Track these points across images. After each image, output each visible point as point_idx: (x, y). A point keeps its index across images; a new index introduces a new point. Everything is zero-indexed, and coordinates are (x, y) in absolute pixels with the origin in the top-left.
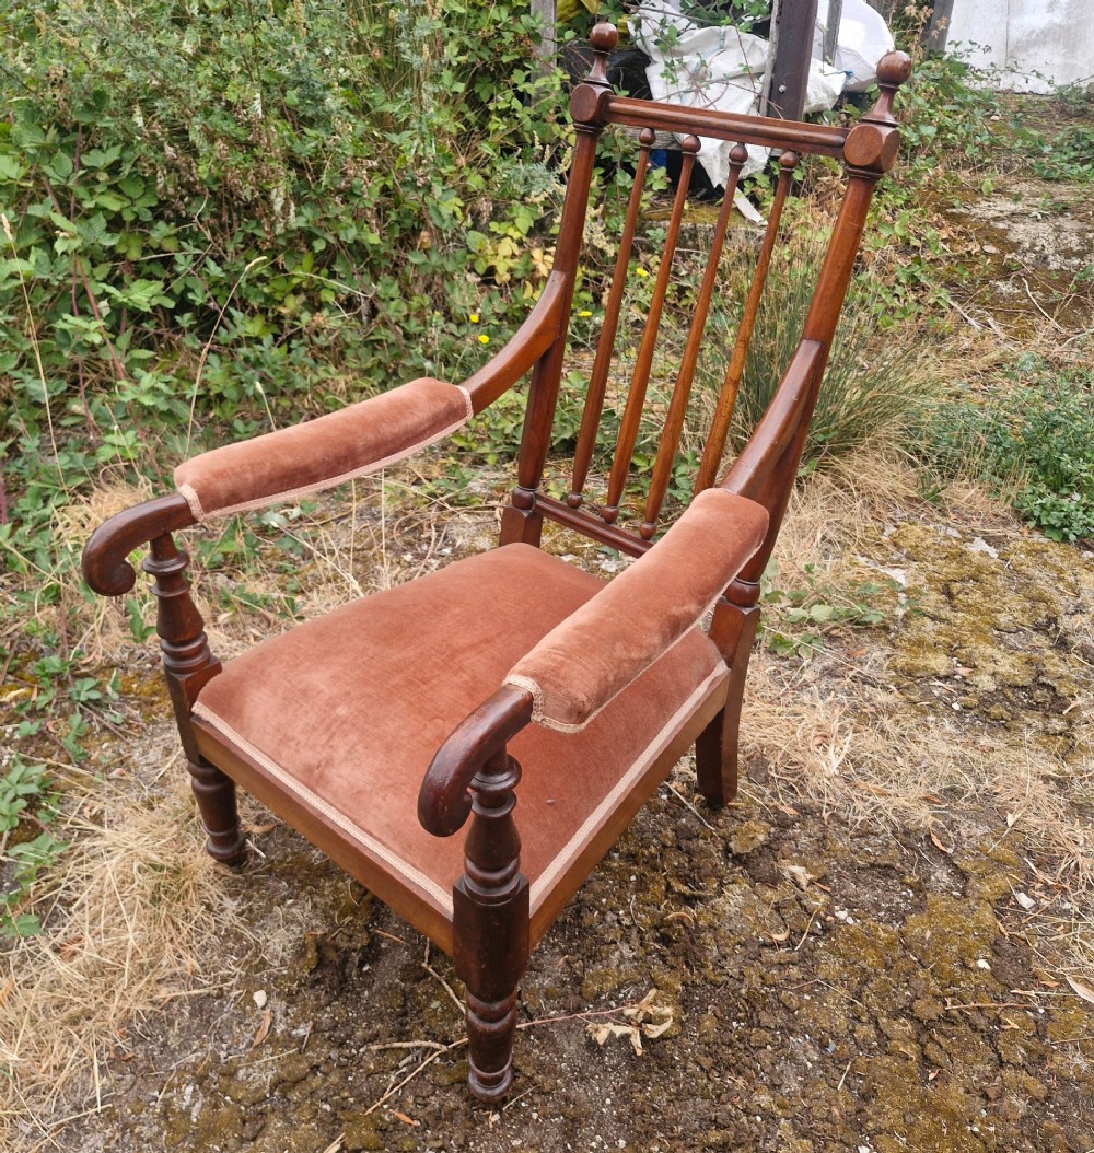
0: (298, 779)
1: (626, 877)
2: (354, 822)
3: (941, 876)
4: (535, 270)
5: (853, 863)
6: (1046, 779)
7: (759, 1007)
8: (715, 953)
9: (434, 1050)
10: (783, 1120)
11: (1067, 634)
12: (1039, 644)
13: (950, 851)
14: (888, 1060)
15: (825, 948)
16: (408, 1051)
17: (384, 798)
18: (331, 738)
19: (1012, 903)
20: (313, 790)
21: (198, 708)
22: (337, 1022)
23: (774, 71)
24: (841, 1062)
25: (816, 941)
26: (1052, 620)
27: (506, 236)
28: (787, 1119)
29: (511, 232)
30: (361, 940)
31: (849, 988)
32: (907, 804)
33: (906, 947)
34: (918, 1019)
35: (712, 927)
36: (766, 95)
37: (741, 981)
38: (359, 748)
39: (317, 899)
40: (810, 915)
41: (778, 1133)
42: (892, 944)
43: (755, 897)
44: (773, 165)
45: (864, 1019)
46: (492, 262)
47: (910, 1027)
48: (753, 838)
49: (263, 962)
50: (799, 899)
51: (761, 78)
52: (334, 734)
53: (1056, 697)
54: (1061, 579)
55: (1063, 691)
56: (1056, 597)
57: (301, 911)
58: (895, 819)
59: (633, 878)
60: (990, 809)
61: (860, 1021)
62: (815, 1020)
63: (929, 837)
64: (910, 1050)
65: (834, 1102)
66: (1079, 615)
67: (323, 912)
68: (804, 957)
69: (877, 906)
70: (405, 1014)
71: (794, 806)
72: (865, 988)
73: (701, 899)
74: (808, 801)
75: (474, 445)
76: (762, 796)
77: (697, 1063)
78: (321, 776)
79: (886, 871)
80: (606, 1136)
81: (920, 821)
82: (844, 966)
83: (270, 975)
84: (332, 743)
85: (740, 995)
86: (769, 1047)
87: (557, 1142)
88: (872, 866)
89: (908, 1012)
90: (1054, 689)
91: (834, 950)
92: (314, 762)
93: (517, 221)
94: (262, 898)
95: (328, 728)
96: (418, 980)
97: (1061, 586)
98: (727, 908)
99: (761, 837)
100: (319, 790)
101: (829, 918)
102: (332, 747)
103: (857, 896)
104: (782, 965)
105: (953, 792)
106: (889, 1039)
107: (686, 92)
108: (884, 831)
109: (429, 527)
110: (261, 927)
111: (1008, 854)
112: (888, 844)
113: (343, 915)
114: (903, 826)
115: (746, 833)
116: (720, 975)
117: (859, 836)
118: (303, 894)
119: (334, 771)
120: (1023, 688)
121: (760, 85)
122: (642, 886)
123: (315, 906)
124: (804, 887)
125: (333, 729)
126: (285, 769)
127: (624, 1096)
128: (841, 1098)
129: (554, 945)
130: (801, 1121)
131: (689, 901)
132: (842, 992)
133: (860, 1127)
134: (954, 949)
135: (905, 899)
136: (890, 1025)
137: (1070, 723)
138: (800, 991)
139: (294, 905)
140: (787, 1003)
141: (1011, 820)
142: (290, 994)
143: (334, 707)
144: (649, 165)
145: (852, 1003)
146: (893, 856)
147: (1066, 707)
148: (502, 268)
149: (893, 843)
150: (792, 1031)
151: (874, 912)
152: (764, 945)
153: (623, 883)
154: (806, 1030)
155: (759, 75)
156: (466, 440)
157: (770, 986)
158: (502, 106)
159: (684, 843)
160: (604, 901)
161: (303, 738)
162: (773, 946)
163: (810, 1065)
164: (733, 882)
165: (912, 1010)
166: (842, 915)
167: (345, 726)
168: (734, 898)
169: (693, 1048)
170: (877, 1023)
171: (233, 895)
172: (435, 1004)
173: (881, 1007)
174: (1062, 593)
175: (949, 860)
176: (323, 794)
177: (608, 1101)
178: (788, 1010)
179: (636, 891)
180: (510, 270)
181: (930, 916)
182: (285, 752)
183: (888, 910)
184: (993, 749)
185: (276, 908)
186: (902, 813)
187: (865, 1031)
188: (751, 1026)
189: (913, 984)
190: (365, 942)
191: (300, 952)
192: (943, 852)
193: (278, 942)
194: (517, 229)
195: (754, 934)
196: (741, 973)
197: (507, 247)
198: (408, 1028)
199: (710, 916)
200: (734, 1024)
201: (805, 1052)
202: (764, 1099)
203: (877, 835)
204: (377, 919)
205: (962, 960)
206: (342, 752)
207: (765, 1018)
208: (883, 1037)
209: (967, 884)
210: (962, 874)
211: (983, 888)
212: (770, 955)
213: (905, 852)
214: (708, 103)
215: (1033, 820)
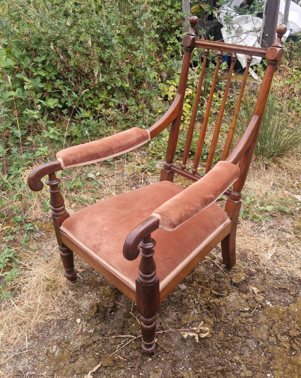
0: (91, 249)
1: (197, 289)
5: (273, 287)
7: (238, 330)
8: (225, 313)
9: (132, 338)
10: (243, 365)
14: (279, 348)
15: (261, 313)
16: (124, 338)
17: (117, 255)
21: (62, 228)
22: (102, 329)
23: (264, 29)
24: (264, 348)
25: (258, 311)
27: (172, 85)
28: (244, 364)
29: (174, 83)
30: (111, 305)
31: (268, 326)
32: (293, 269)
33: (288, 314)
34: (290, 336)
35: (225, 305)
36: (261, 37)
37: (232, 322)
38: (110, 239)
39: (98, 292)
40: (257, 302)
41: (241, 368)
42: (284, 313)
43: (240, 297)
44: (263, 61)
45: (273, 335)
46: (167, 93)
47: (287, 338)
48: (240, 278)
49: (80, 310)
50: (254, 298)
51: (260, 32)
52: (103, 235)
57: (93, 295)
58: (288, 274)
59: (200, 289)
61: (271, 336)
62: (256, 335)
63: (300, 280)
64: (287, 346)
65: (260, 360)
67: (100, 296)
68: (254, 316)
69: (280, 301)
70: (124, 327)
71: (255, 269)
72: (274, 326)
73: (222, 296)
74: (260, 268)
75: (158, 153)
76: (245, 266)
77: (217, 346)
78: (98, 248)
79: (285, 290)
80: (185, 367)
81: (296, 276)
82: (267, 319)
83: (82, 314)
84: (102, 238)
85: (232, 326)
86: (240, 342)
87: (169, 368)
88: (280, 288)
89: (287, 334)
91: (264, 314)
92: (96, 244)
93: (176, 80)
94: (81, 291)
95: (101, 234)
96: (128, 317)
98: (230, 300)
99: (243, 278)
100: (97, 253)
101: (263, 304)
103: (274, 298)
104: (247, 318)
106: (280, 342)
108: (285, 278)
109: (142, 179)
110: (80, 300)
112: (286, 282)
113: (106, 297)
114: (291, 276)
115: (238, 276)
116: (226, 320)
117: (277, 279)
118: (94, 290)
119: (102, 247)
121: (259, 34)
123: (97, 294)
124: (256, 294)
126: (88, 246)
127: (192, 355)
128: (262, 359)
129: (173, 309)
130: (249, 365)
131: (218, 297)
132: (266, 326)
133: (268, 368)
135: (290, 299)
136: (281, 338)
138: (252, 326)
139: (91, 293)
140: (247, 329)
142: (88, 320)
143: (103, 227)
144: (221, 61)
145: (268, 330)
146: (288, 286)
148: (170, 95)
149: (287, 282)
150: (248, 338)
151: (279, 303)
152: (241, 311)
153: (197, 291)
154: (253, 338)
156: (155, 151)
157: (242, 324)
158: (172, 42)
159: (217, 279)
160: (190, 296)
161: (93, 237)
162: (244, 312)
163: (253, 349)
164: (233, 292)
165: (289, 333)
166: (268, 303)
167: (106, 233)
168: (233, 297)
169: (215, 342)
170: (277, 337)
171: (72, 290)
172: (133, 325)
173: (278, 332)
177: (187, 356)
178: (248, 331)
179: (201, 293)
181: (298, 305)
182: (87, 241)
183: (284, 302)
185: (85, 294)
186: (291, 272)
187: (273, 339)
188: (234, 336)
189: (290, 325)
190: (113, 306)
191: (92, 308)
193: (85, 305)
194: (176, 82)
195: (238, 308)
196: (233, 320)
197: (172, 88)
198: (124, 331)
199: (224, 302)
200: (229, 335)
201: (252, 344)
202: (237, 358)
203: (282, 279)
204: (117, 299)
206: (105, 241)
207: (240, 333)
208: (278, 341)
212: (243, 314)
213: (291, 284)
214: (241, 40)
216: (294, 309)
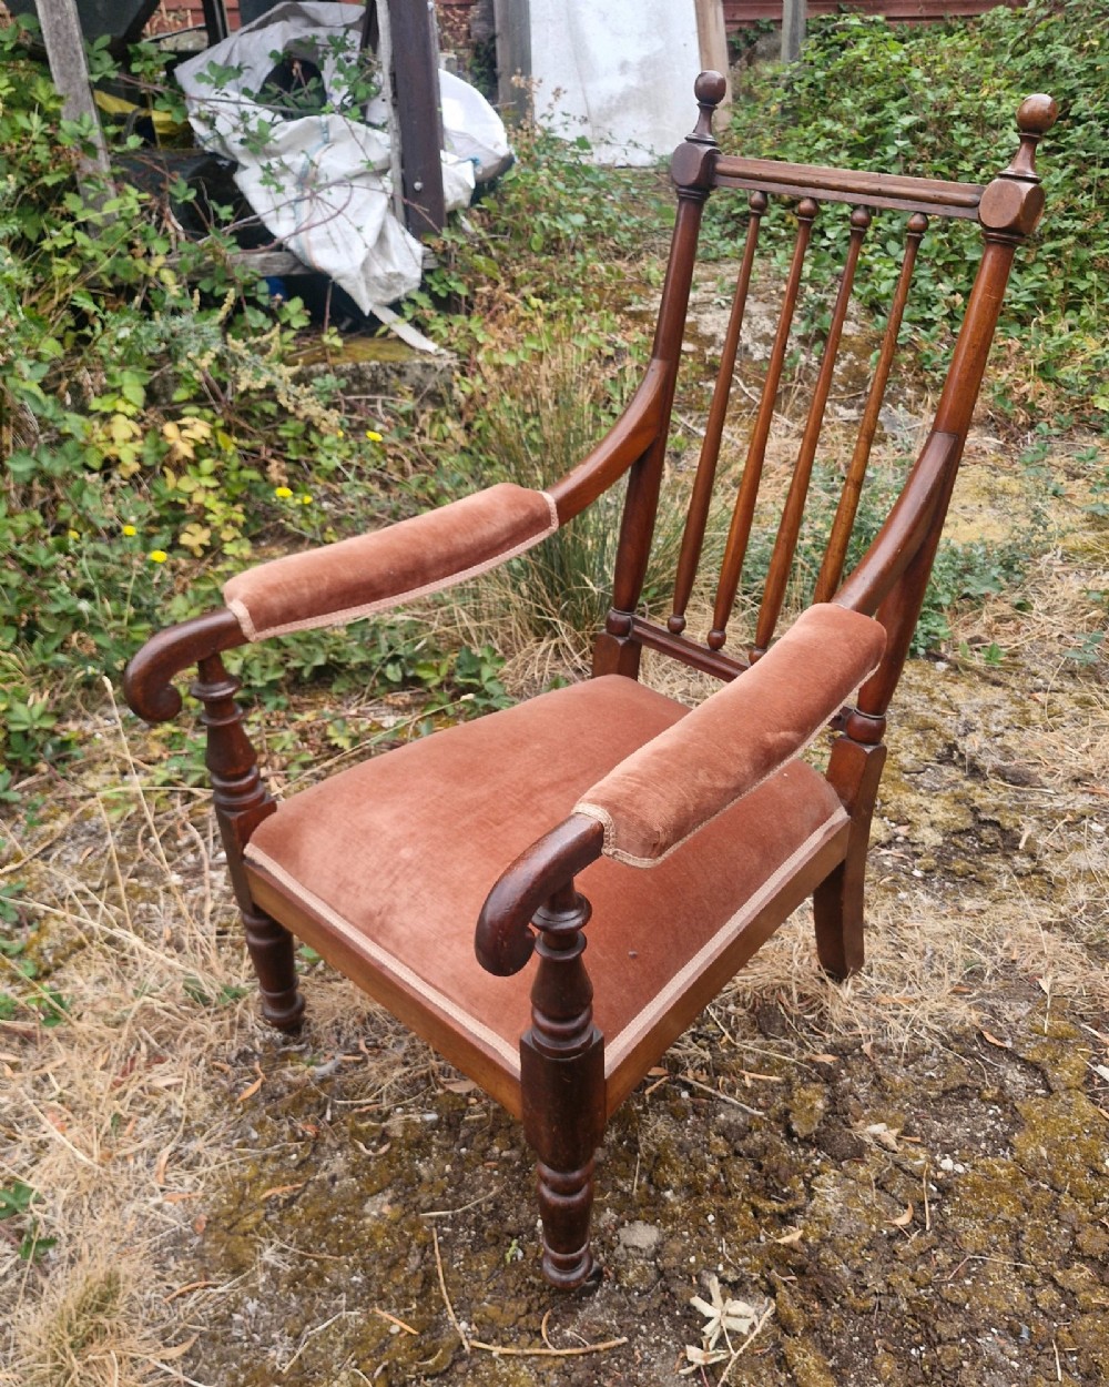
1: (701, 1221)
3: (1014, 1076)
4: (171, 449)
5: (925, 1098)
6: (1047, 927)
7: (932, 1320)
8: (848, 1273)
11: (973, 759)
12: (953, 777)
13: (1008, 1044)
14: (1088, 1319)
15: (955, 1214)
19: (1097, 1081)
23: (403, 166)
24: (1044, 1346)
25: (940, 1208)
26: (952, 747)
27: (115, 412)
29: (121, 406)
31: (1005, 1252)
32: (940, 1005)
33: (1032, 1176)
34: (1091, 1257)
35: (823, 1240)
36: (399, 192)
37: (893, 1295)
40: (920, 1179)
42: (1017, 1178)
43: (851, 1182)
44: (429, 279)
45: (1038, 1281)
46: (109, 451)
47: (1088, 1270)
48: (812, 1109)
50: (898, 1165)
51: (389, 174)
53: (1005, 832)
54: (933, 700)
55: (1008, 824)
56: (940, 721)
58: (937, 1028)
59: (711, 1218)
60: (1021, 984)
61: (1034, 1286)
62: (991, 1306)
63: (981, 1036)
66: (971, 735)
68: (941, 1233)
69: (973, 1139)
71: (827, 1051)
72: (1022, 1245)
73: (798, 1210)
74: (840, 1040)
76: (788, 1051)
79: (962, 1093)
81: (962, 1023)
82: (986, 1227)
85: (903, 1313)
86: (965, 1363)
88: (945, 1093)
89: (1077, 1254)
90: (997, 824)
91: (966, 1212)
93: (125, 390)
97: (937, 707)
98: (829, 1208)
99: (820, 1104)
101: (940, 1175)
103: (949, 1135)
104: (925, 1256)
105: (975, 974)
106: (1074, 1294)
107: (298, 201)
108: (933, 1046)
111: (1064, 1025)
112: (946, 1060)
114: (950, 1033)
115: (803, 1106)
116: (868, 1297)
117: (912, 1062)
120: (967, 832)
121: (388, 183)
122: (724, 1224)
124: (896, 1148)
131: (785, 1219)
132: (1000, 1259)
134: (1078, 1157)
135: (996, 1117)
136: (1067, 1277)
137: (1033, 857)
138: (957, 1279)
140: (954, 1300)
141: (1045, 985)
144: (279, 297)
145: (1017, 1269)
146: (960, 1071)
147: (1018, 840)
148: (127, 455)
149: (950, 1056)
150: (976, 1332)
151: (975, 1147)
152: (891, 1238)
153: (701, 1229)
154: (990, 1324)
155: (384, 172)
157: (926, 1287)
158: (62, 243)
159: (740, 1146)
160: (692, 1260)
162: (901, 1234)
163: (1016, 1365)
164: (818, 1173)
165: (1079, 1249)
166: (947, 1164)
168: (830, 1194)
170: (1053, 1280)
173: (1048, 1260)
174: (944, 715)
175: (1012, 1055)
178: (958, 1307)
179: (722, 1233)
180: (139, 459)
181: (1033, 1128)
183: (987, 1138)
184: (982, 912)
186: (940, 1017)
187: (1047, 1296)
188: (932, 1346)
189: (1064, 1218)
192: (1001, 1048)
194: (128, 402)
195: (874, 1228)
196: (889, 1285)
197: (122, 428)
199: (817, 1228)
200: (913, 1351)
201: (1002, 1350)
203: (929, 1053)
205: (1091, 1168)
207: (944, 1330)
208: (1068, 1295)
209: (1044, 1077)
210: (1033, 1067)
211: (1062, 1075)
212: (904, 1248)
213: (967, 1061)
214: (334, 212)
215: (1065, 979)
216: (1033, 1149)
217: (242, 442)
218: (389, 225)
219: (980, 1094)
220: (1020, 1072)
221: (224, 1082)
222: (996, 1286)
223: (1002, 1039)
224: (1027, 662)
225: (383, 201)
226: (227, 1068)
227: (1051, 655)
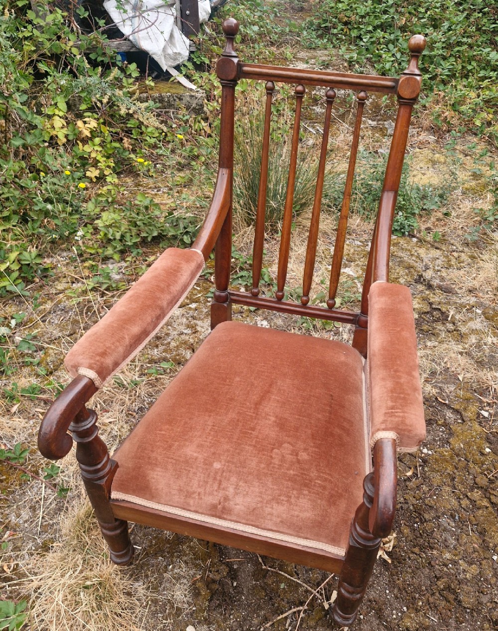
0: (208, 515)
2: (257, 527)
3: (449, 414)
4: (80, 132)
6: (461, 353)
7: (422, 512)
9: (299, 612)
10: (460, 561)
11: (429, 281)
12: (421, 289)
13: (447, 402)
14: (481, 511)
15: (429, 471)
16: (286, 618)
17: (272, 508)
18: (220, 484)
19: (481, 417)
20: (220, 518)
21: (115, 495)
22: (240, 621)
23: (181, 3)
24: (464, 522)
25: (423, 469)
26: (421, 276)
27: (54, 115)
28: (460, 559)
29: (57, 112)
30: (224, 570)
31: (449, 486)
33: (458, 455)
34: (481, 487)
36: (179, 16)
37: (407, 503)
38: (241, 483)
39: (185, 558)
40: (415, 457)
41: (461, 568)
42: (452, 456)
44: (192, 56)
45: (461, 497)
46: (54, 133)
47: (480, 492)
49: (178, 609)
51: (174, 6)
52: (220, 481)
53: (443, 313)
54: (412, 255)
55: (444, 310)
56: (415, 264)
57: (182, 569)
60: (450, 376)
61: (460, 499)
62: (444, 507)
63: (436, 399)
64: (485, 503)
65: (472, 542)
66: (428, 271)
67: (193, 564)
68: (424, 479)
69: (435, 440)
70: (271, 599)
72: (455, 483)
77: (413, 553)
78: (224, 508)
80: (396, 609)
81: (429, 394)
82: (441, 476)
83: (187, 615)
84: (222, 487)
85: (411, 510)
86: (435, 529)
87: (378, 625)
89: (476, 486)
90: (440, 309)
91: (433, 470)
92: (215, 502)
93: (58, 104)
94: (153, 572)
95: (215, 479)
96: (265, 577)
97: (414, 258)
100: (225, 516)
101: (423, 455)
102: (224, 489)
104: (418, 488)
105: (433, 373)
106: (475, 501)
107: (133, 17)
110: (164, 590)
111: (469, 395)
113: (204, 560)
118: (175, 559)
119: (231, 503)
120: (428, 313)
121: (174, 11)
123: (186, 562)
125: (218, 478)
126: (196, 512)
127: (392, 584)
128: (474, 538)
130: (466, 557)
132: (447, 488)
133: (487, 548)
134: (475, 447)
135: (443, 432)
136: (472, 495)
137: (454, 324)
138: (431, 496)
139: (174, 567)
140: (430, 504)
141: (461, 378)
142: (206, 620)
143: (211, 464)
144: (126, 62)
145: (453, 492)
147: (448, 316)
148: (61, 136)
150: (439, 517)
151: (435, 444)
152: (405, 480)
154: (443, 514)
155: (172, 5)
157: (419, 500)
158: (27, 34)
161: (201, 490)
162: (409, 479)
163: (453, 529)
165: (477, 484)
166: (425, 451)
167: (224, 474)
169: (406, 546)
170: (467, 496)
171: (137, 580)
172: (282, 586)
173: (465, 488)
174: (417, 262)
175: (449, 407)
176: (229, 518)
177: (387, 592)
178: (431, 507)
180: (66, 136)
181: (458, 436)
182: (191, 502)
183: (440, 440)
184: (435, 347)
185: (165, 575)
187: (465, 502)
188: (422, 523)
189: (471, 472)
190: (227, 570)
191: (196, 593)
192: (444, 404)
193: (180, 594)
194: (60, 110)
196: (405, 499)
197: (58, 122)
198: (276, 605)
200: (415, 525)
201: (449, 524)
202: (448, 556)
204: (223, 554)
205: (480, 452)
206: (231, 490)
207: (427, 516)
208: (473, 502)
209: (461, 415)
210: (457, 411)
211: (468, 415)
212: (410, 484)
213: (431, 409)
214: (150, 24)
215: (468, 375)
216: (458, 445)
217: (111, 129)
218: (174, 30)
219: (437, 422)
220: (452, 413)
221: (133, 420)
222: (446, 499)
223: (445, 400)
224: (449, 238)
225: (172, 19)
226: (135, 414)
227: (459, 236)
